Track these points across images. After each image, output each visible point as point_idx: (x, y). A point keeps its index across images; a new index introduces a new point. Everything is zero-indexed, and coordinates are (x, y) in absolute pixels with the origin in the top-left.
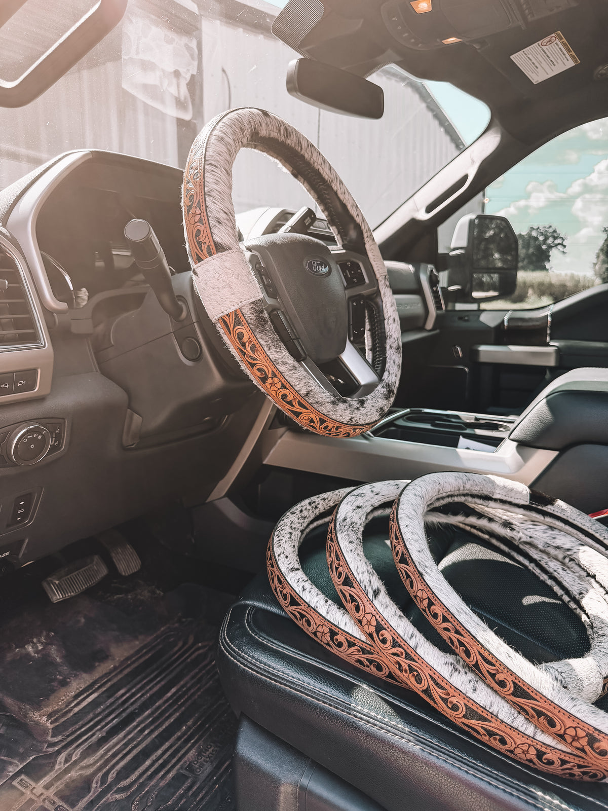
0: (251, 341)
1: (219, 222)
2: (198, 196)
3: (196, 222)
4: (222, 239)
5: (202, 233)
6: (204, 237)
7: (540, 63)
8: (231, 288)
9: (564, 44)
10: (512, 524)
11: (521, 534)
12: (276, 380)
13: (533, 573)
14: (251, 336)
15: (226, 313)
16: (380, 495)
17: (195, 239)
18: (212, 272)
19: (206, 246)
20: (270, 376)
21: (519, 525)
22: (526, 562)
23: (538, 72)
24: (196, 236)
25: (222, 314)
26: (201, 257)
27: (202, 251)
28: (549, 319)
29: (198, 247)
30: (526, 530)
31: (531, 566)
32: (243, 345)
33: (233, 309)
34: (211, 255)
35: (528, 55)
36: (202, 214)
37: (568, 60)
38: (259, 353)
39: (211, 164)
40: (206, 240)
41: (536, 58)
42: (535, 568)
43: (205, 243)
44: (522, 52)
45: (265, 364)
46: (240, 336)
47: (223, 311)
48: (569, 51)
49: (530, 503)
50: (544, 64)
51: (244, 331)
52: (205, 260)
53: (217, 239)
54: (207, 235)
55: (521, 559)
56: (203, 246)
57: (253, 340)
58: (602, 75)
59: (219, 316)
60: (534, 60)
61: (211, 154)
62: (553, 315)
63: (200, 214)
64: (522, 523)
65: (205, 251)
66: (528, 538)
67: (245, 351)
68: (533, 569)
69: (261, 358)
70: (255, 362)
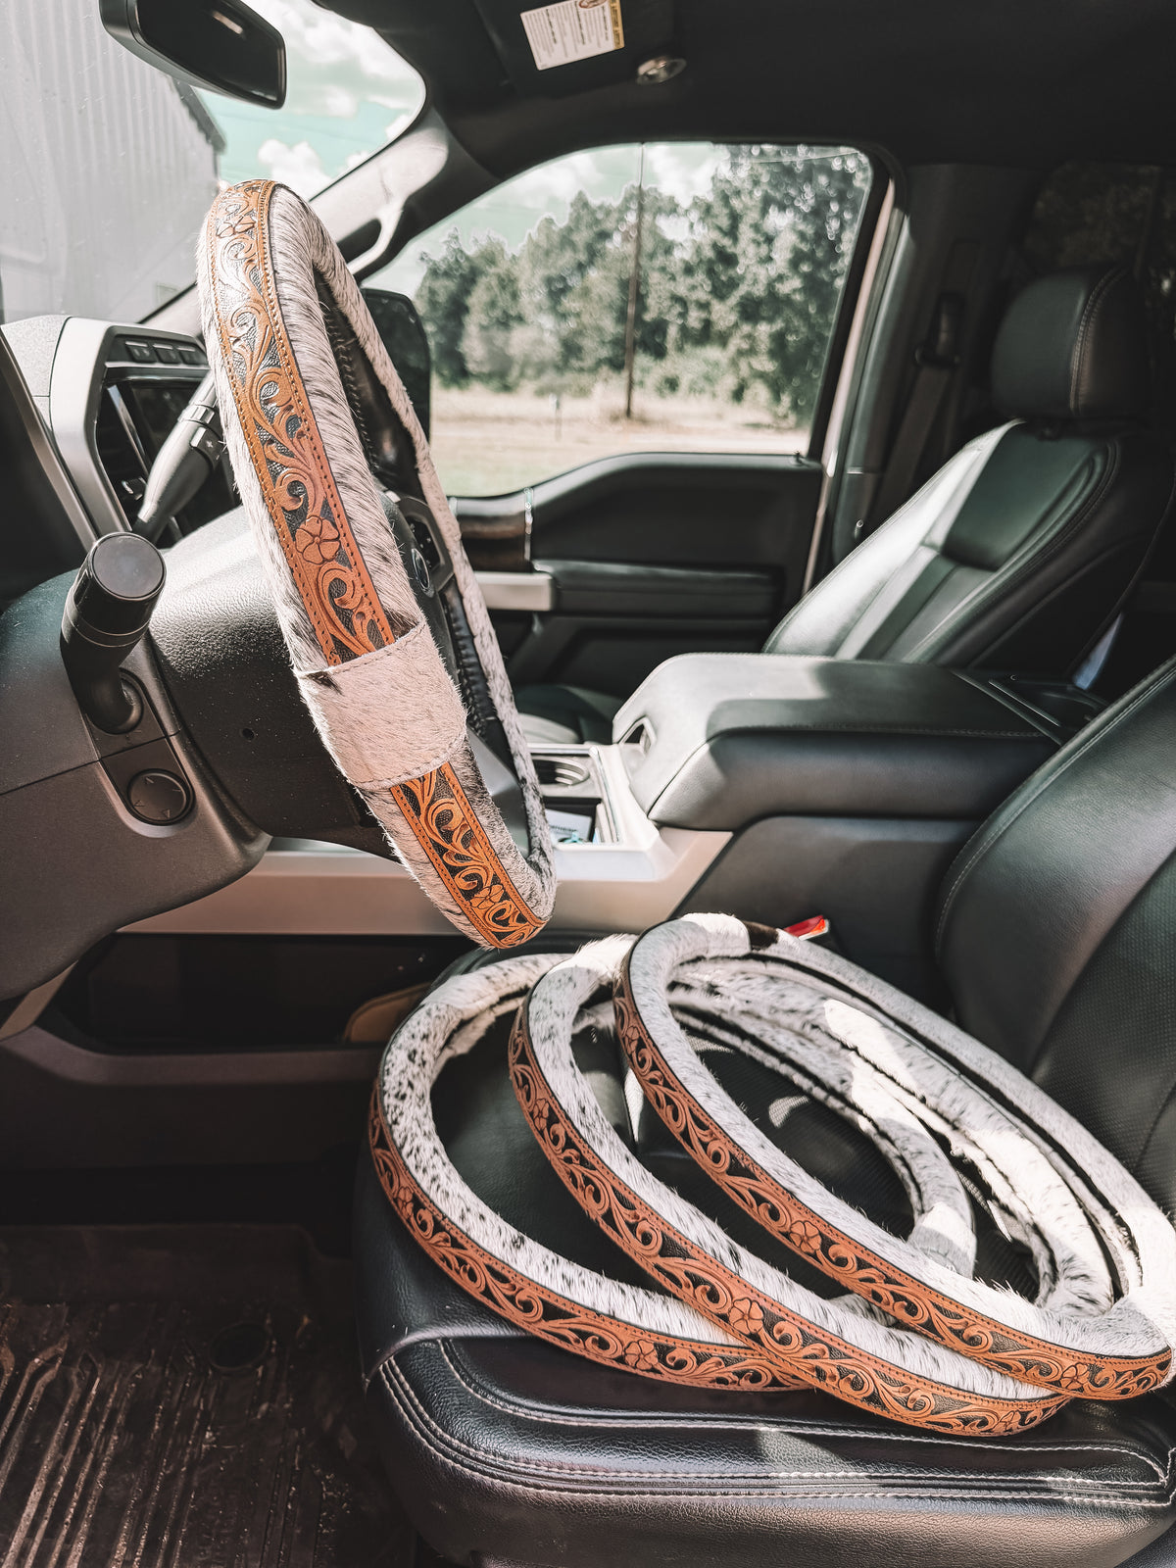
0: (464, 826)
1: (385, 559)
2: (320, 487)
3: (325, 560)
4: (399, 603)
5: (350, 590)
6: (358, 600)
7: (563, 34)
8: (430, 717)
9: (614, 10)
10: (716, 986)
11: (733, 1001)
12: (496, 888)
13: (751, 1058)
14: (468, 816)
15: (417, 774)
16: (566, 1014)
17: (327, 602)
18: (386, 686)
19: (366, 623)
20: (489, 883)
21: (727, 985)
22: (735, 1041)
23: (553, 50)
24: (332, 596)
25: (405, 778)
26: (352, 647)
27: (354, 633)
28: (529, 520)
29: (339, 623)
30: (738, 990)
31: (746, 1047)
32: (448, 836)
33: (435, 764)
34: (380, 645)
35: (551, 17)
36: (342, 538)
37: (607, 38)
38: (477, 846)
39: (321, 394)
40: (365, 608)
41: (561, 26)
42: (754, 1048)
43: (362, 614)
44: (543, 9)
45: (486, 864)
46: (443, 819)
47: (410, 770)
48: (615, 23)
49: (752, 949)
50: (569, 39)
51: (455, 808)
52: (365, 657)
53: (391, 604)
54: (366, 595)
55: (726, 1036)
56: (356, 622)
57: (471, 822)
58: (652, 77)
59: (396, 781)
60: (556, 29)
61: (311, 361)
62: (535, 512)
63: (337, 539)
64: (731, 980)
65: (364, 636)
66: (744, 1003)
67: (448, 846)
68: (750, 1050)
69: (481, 854)
70: (466, 863)
